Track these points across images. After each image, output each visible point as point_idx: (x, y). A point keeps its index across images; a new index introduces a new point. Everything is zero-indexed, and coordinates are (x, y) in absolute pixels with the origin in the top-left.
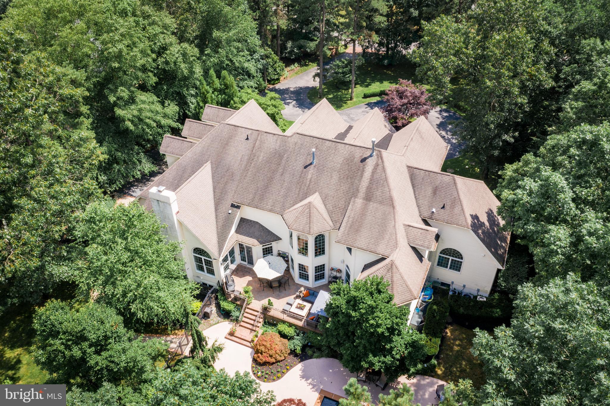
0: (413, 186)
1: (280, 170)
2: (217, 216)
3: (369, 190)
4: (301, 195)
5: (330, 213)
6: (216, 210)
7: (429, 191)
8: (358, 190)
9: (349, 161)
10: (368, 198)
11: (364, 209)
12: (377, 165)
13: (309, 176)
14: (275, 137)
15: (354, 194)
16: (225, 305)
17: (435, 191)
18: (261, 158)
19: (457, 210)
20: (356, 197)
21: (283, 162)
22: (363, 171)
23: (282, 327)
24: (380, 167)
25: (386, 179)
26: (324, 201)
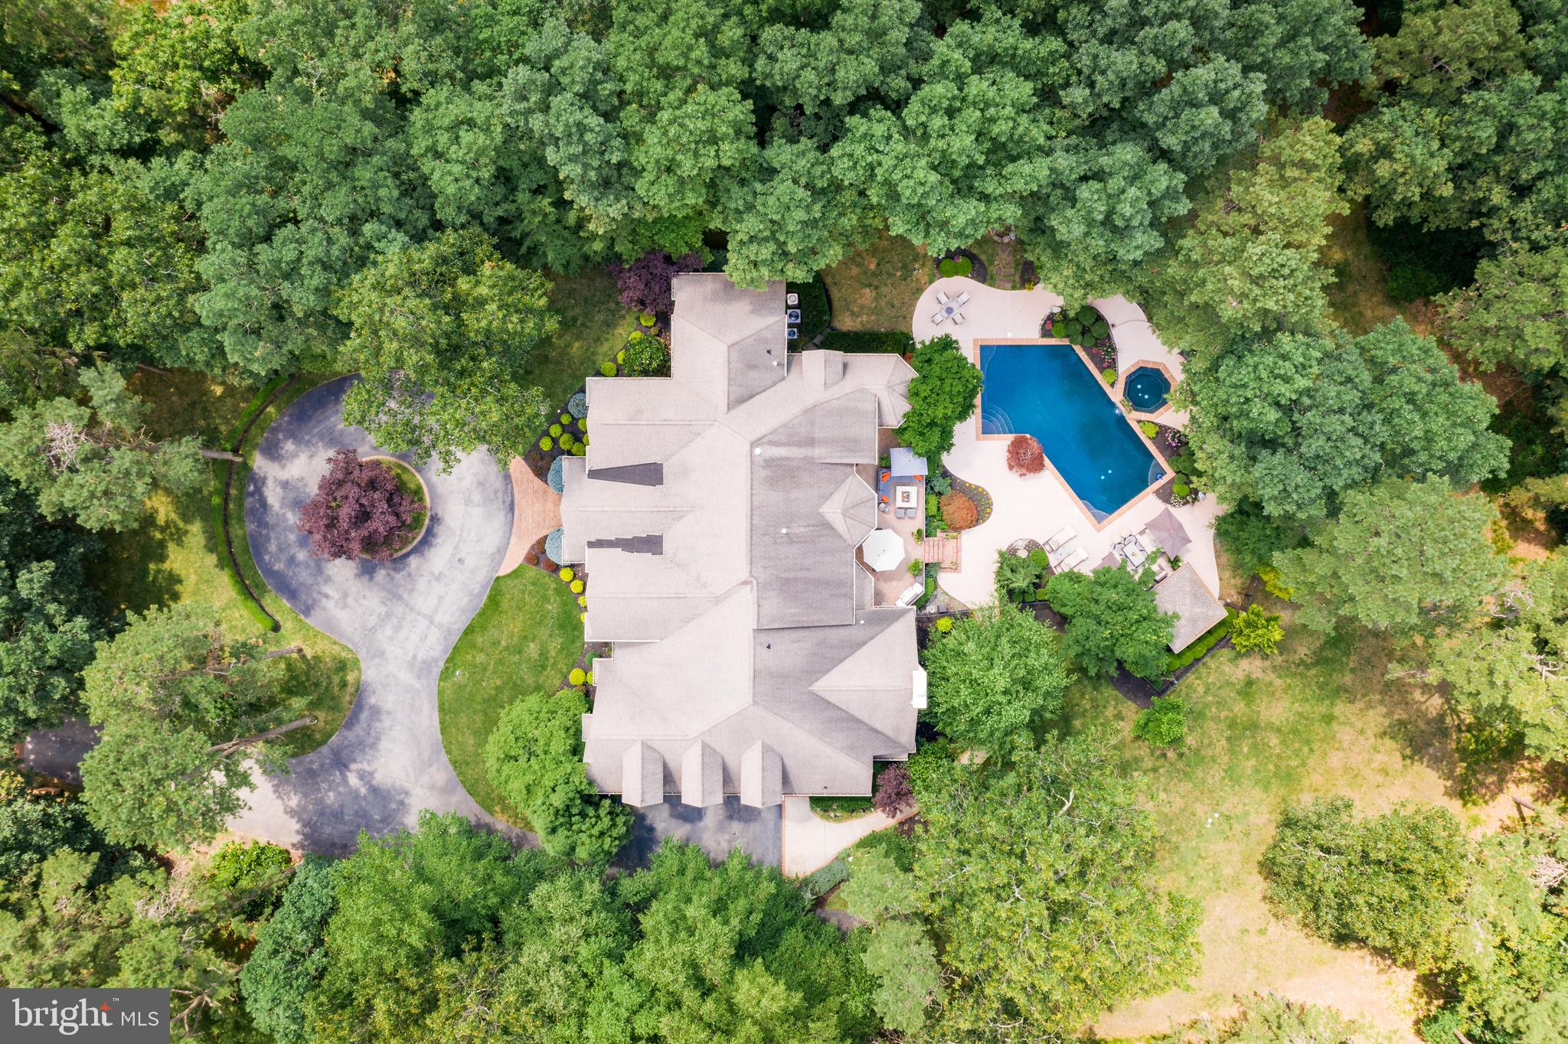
0: (752, 396)
1: (802, 574)
2: (872, 638)
3: (800, 444)
4: (827, 532)
5: (839, 483)
6: (864, 643)
7: (753, 374)
8: (805, 458)
9: (772, 482)
10: (811, 442)
11: (824, 442)
12: (771, 443)
13: (802, 530)
14: (762, 602)
15: (810, 461)
16: (931, 589)
17: (751, 366)
18: (794, 611)
19: (768, 334)
20: (813, 458)
21: (791, 575)
22: (782, 459)
23: (933, 510)
24: (771, 438)
25: (784, 425)
26: (826, 498)
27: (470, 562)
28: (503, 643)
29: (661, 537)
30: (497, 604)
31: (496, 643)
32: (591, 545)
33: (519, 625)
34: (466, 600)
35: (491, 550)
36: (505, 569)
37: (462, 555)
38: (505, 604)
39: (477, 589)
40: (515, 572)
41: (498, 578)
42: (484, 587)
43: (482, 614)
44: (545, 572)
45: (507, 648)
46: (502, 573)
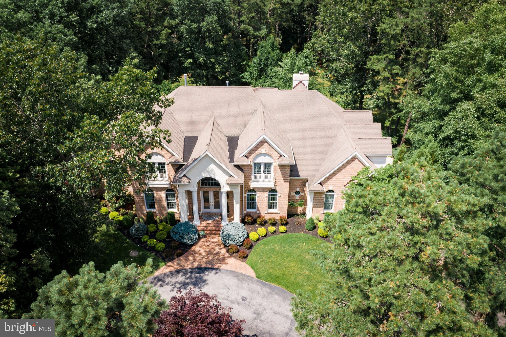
27: (244, 293)
28: (307, 273)
29: (228, 137)
30: (278, 277)
31: (308, 278)
32: (231, 158)
33: (292, 264)
34: (276, 297)
35: (236, 281)
36: (251, 273)
37: (239, 299)
38: (276, 273)
39: (266, 290)
40: (252, 267)
41: (257, 277)
42: (265, 285)
43: (287, 287)
44: (253, 250)
45: (310, 271)
46: (253, 275)
